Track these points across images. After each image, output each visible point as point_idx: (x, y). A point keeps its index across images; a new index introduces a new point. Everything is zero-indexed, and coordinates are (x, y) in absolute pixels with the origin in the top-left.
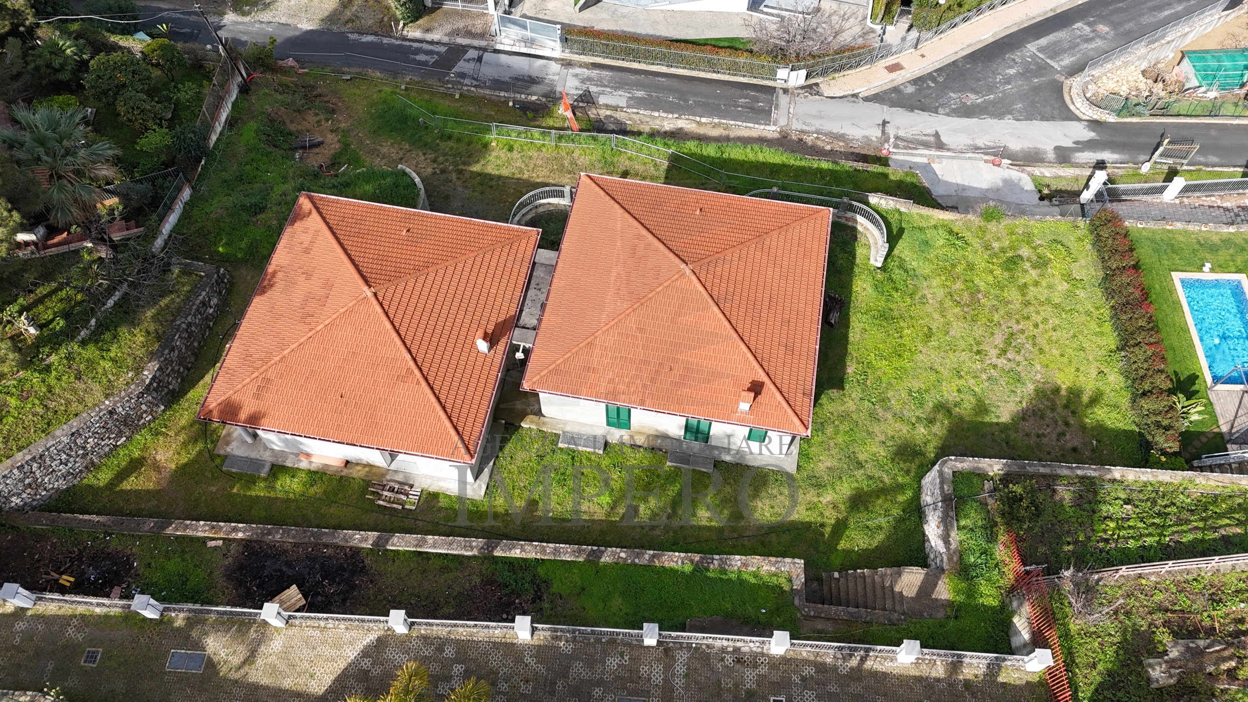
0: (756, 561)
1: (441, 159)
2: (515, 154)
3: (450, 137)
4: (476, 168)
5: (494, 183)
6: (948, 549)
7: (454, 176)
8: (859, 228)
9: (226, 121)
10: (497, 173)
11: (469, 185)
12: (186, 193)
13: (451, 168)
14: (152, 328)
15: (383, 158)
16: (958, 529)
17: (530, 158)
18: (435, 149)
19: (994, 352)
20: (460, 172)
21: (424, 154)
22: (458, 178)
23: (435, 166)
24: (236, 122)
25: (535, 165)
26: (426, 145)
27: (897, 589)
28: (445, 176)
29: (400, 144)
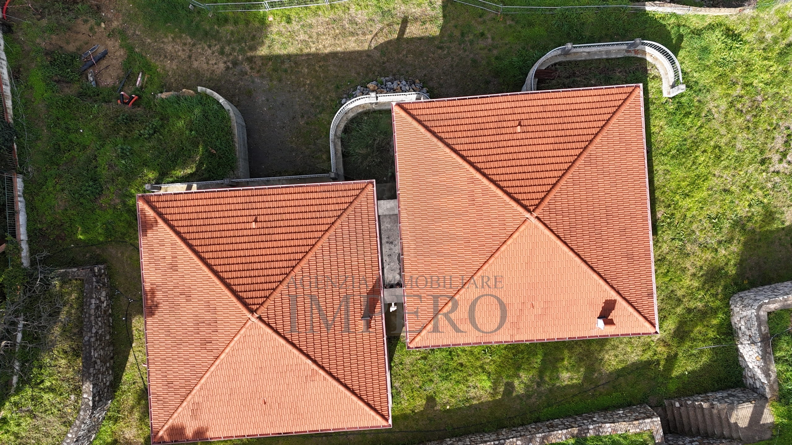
0: (623, 426)
1: (227, 49)
2: (295, 26)
3: (226, 20)
4: (263, 51)
5: (286, 65)
6: (769, 381)
7: (246, 67)
8: (648, 58)
9: (9, 75)
10: (285, 52)
11: (265, 74)
12: (19, 184)
13: (240, 57)
14: (66, 347)
15: (172, 60)
16: (775, 362)
17: (311, 26)
18: (217, 37)
19: (776, 157)
20: (251, 60)
21: (210, 47)
22: (252, 68)
23: (225, 59)
24: (19, 72)
25: (318, 34)
26: (206, 33)
27: (732, 420)
28: (237, 70)
29: (181, 37)
